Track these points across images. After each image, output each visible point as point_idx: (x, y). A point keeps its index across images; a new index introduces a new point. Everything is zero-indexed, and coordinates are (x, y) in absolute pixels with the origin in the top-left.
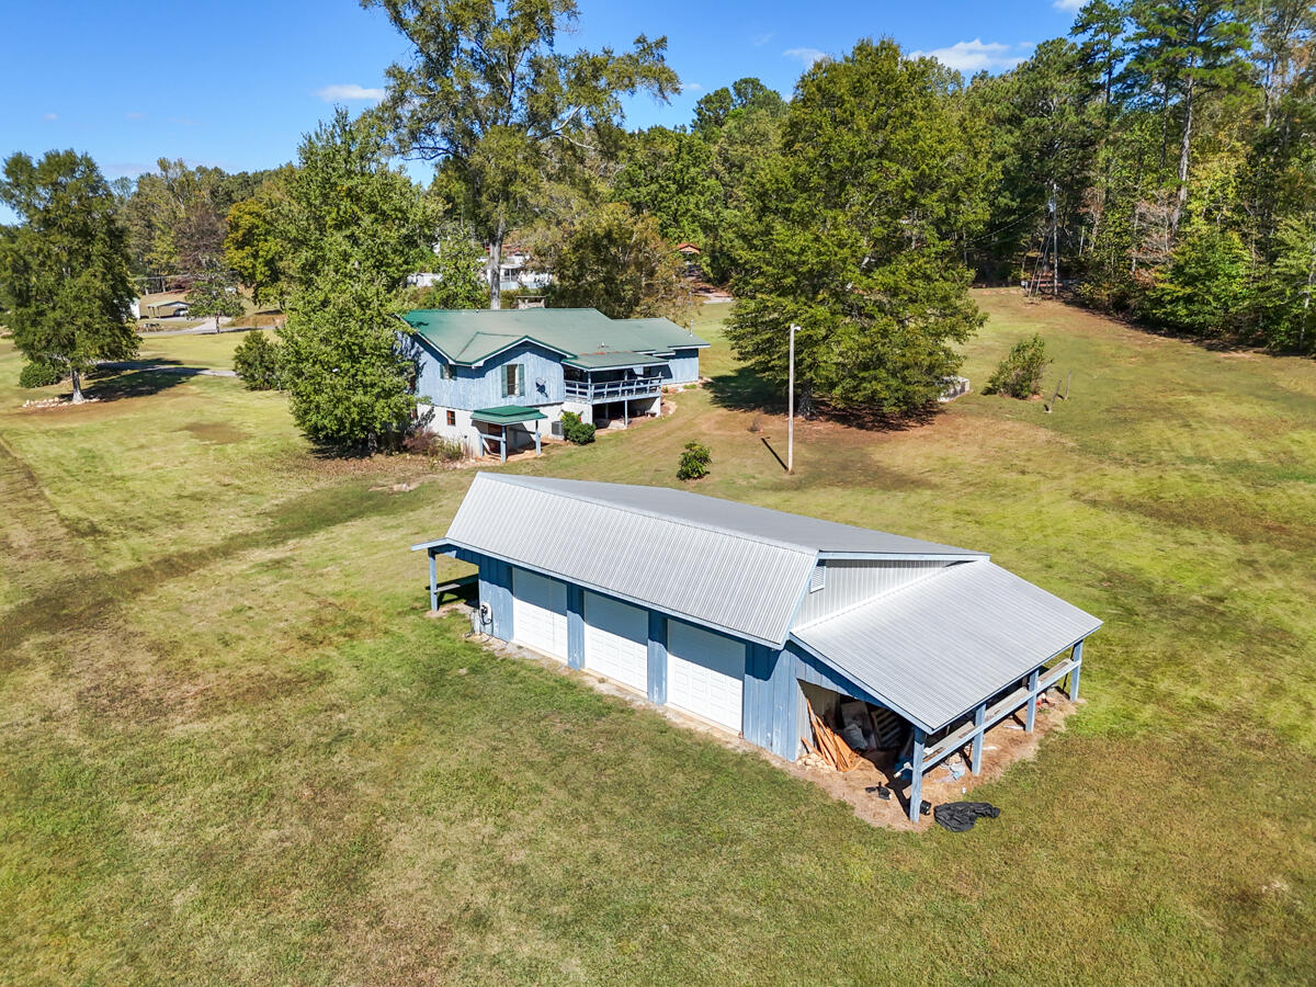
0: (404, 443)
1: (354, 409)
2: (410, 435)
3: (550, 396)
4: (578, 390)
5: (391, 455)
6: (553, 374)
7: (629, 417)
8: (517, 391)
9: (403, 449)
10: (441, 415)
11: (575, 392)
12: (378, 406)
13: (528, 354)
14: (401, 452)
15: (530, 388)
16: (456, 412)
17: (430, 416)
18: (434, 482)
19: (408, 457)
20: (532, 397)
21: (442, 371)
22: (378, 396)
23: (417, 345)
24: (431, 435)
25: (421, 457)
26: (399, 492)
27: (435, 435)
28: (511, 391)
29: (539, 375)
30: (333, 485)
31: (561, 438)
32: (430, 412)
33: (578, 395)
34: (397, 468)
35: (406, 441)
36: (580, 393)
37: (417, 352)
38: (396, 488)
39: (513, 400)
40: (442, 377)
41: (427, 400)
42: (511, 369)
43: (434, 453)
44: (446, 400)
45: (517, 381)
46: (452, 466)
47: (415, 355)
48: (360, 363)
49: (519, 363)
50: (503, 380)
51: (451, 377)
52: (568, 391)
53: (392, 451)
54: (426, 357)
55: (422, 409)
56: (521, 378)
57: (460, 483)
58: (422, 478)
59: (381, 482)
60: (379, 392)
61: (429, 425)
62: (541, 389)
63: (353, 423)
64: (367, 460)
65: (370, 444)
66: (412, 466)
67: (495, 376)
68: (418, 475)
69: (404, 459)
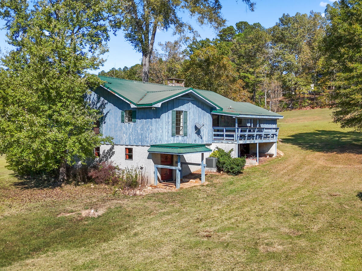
0: (90, 174)
1: (48, 144)
2: (95, 167)
3: (204, 138)
4: (225, 133)
5: (79, 185)
6: (206, 120)
7: (260, 156)
8: (181, 133)
9: (88, 179)
10: (120, 151)
11: (222, 135)
12: (70, 142)
13: (190, 105)
14: (86, 183)
15: (191, 130)
16: (134, 148)
17: (111, 153)
18: (121, 207)
19: (93, 186)
20: (192, 138)
21: (122, 116)
22: (71, 134)
23: (102, 99)
24: (111, 168)
25: (103, 186)
26: (87, 218)
27: (115, 168)
28: (178, 132)
29: (197, 121)
30: (23, 211)
31: (214, 170)
32: (111, 149)
33: (225, 138)
34: (83, 195)
35: (92, 173)
36: (227, 136)
37: (102, 104)
38: (84, 213)
39: (179, 140)
40: (123, 121)
41: (109, 140)
42: (179, 113)
43: (115, 182)
44: (125, 139)
45: (182, 125)
46: (132, 192)
47: (101, 106)
48: (56, 105)
49: (184, 110)
50: (173, 122)
51: (130, 120)
52: (215, 135)
53: (79, 182)
54: (109, 107)
55: (104, 148)
56: (185, 123)
57: (146, 208)
58: (108, 204)
59: (69, 208)
60: (71, 130)
61: (109, 160)
62: (198, 131)
63: (47, 156)
64: (58, 189)
65: (61, 177)
66: (96, 193)
67: (167, 118)
68: (104, 201)
69: (89, 188)
